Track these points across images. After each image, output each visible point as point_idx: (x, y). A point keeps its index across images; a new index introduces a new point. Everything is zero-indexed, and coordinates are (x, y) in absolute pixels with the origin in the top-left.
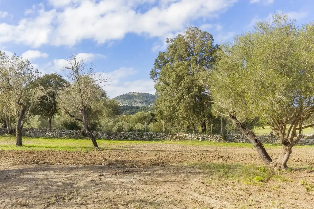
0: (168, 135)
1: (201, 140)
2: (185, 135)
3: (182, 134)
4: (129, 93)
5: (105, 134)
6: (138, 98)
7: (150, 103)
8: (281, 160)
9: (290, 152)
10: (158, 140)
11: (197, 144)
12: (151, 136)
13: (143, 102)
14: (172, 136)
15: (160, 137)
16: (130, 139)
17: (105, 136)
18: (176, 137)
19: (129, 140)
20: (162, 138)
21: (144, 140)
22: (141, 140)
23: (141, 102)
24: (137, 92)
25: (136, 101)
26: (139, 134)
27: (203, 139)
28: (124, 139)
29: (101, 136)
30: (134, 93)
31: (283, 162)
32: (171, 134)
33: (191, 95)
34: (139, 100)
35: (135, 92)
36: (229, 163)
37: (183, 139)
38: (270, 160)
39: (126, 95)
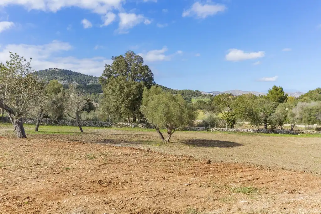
0: (112, 123)
1: (133, 127)
2: (123, 123)
3: (121, 123)
4: (50, 69)
5: (70, 122)
6: (59, 75)
7: (72, 81)
8: (167, 139)
9: (170, 136)
10: (106, 127)
11: (132, 130)
12: (102, 124)
13: (64, 80)
14: (115, 124)
15: (107, 125)
16: (87, 125)
17: (70, 123)
18: (118, 125)
19: (87, 127)
20: (109, 125)
21: (97, 126)
22: (94, 126)
23: (62, 80)
24: (59, 68)
25: (57, 77)
26: (93, 122)
27: (135, 127)
28: (83, 125)
29: (67, 124)
30: (55, 69)
31: (168, 140)
32: (114, 123)
33: (129, 100)
34: (61, 77)
35: (57, 68)
36: (150, 140)
37: (122, 126)
38: (164, 139)
39: (46, 70)
